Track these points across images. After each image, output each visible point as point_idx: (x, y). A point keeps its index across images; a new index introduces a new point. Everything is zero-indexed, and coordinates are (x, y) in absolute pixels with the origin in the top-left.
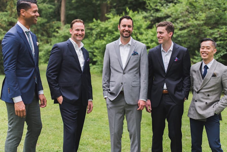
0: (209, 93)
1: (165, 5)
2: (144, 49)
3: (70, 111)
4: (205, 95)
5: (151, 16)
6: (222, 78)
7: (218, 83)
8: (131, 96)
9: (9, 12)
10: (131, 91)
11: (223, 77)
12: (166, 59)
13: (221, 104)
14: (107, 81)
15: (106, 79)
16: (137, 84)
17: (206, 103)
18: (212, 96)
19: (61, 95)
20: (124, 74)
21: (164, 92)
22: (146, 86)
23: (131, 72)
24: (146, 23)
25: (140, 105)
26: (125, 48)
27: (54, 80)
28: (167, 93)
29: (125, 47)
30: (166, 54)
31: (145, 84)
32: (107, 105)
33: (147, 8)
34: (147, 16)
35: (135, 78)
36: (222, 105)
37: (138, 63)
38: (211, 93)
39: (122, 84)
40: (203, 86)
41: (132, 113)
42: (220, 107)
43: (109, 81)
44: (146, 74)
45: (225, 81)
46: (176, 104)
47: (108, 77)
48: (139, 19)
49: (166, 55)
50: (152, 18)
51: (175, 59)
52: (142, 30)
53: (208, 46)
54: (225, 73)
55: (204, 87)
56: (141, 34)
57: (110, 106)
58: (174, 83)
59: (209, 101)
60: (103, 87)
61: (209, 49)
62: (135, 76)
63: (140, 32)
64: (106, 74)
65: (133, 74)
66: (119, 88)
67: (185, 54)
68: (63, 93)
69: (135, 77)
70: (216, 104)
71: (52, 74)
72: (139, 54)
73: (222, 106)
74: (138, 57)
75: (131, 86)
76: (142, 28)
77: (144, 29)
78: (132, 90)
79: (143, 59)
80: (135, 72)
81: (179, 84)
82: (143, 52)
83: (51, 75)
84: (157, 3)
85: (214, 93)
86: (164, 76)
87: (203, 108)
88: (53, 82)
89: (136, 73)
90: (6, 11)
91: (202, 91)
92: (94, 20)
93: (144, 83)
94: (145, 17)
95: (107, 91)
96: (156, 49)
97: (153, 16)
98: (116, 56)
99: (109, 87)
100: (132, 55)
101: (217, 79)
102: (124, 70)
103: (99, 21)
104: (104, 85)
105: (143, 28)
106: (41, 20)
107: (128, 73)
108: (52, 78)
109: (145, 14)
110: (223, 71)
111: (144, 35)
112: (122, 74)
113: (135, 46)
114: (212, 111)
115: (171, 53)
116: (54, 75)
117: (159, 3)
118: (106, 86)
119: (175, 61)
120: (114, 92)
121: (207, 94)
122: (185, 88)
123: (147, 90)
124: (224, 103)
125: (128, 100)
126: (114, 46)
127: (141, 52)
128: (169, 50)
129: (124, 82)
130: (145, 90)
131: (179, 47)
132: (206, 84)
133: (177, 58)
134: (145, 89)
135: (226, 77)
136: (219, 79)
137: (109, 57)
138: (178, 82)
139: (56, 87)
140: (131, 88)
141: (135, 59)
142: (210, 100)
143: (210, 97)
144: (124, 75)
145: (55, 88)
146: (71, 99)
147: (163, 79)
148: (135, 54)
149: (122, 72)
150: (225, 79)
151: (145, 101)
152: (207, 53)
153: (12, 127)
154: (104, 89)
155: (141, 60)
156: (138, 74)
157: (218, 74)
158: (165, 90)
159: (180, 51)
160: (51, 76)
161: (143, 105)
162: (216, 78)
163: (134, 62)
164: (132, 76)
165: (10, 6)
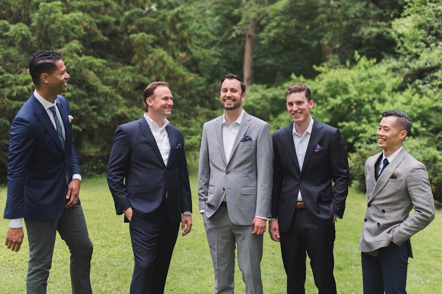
0: (385, 208)
1: (433, 45)
2: (263, 131)
3: (144, 231)
4: (378, 209)
5: (406, 66)
6: (406, 183)
7: (400, 191)
8: (240, 211)
9: (138, 66)
10: (238, 202)
11: (408, 180)
12: (301, 147)
13: (404, 228)
14: (204, 185)
15: (203, 182)
16: (251, 190)
17: (378, 224)
18: (389, 213)
19: (130, 206)
20: (227, 173)
21: (299, 205)
22: (267, 194)
23: (240, 171)
24: (394, 80)
25: (255, 226)
26: (231, 130)
27: (117, 182)
28: (303, 207)
29: (232, 128)
30: (301, 139)
31: (265, 191)
32: (205, 224)
33: (397, 51)
34: (398, 67)
35: (246, 181)
36: (406, 229)
37: (251, 155)
38: (389, 207)
39: (224, 189)
40: (375, 194)
41: (243, 239)
42: (401, 232)
43: (207, 184)
44: (265, 173)
45: (412, 188)
46: (318, 227)
47: (207, 177)
48: (378, 72)
49: (301, 141)
50: (407, 70)
51: (316, 149)
52: (385, 94)
53: (386, 127)
54: (412, 174)
55: (378, 197)
56: (382, 101)
57: (209, 227)
58: (316, 190)
59: (382, 222)
60: (199, 195)
61: (387, 132)
62: (246, 176)
63: (382, 97)
64: (203, 173)
65: (244, 174)
66: (220, 196)
67: (333, 138)
68: (132, 203)
69: (247, 178)
70: (395, 227)
71: (114, 174)
72: (254, 139)
73: (405, 231)
74: (250, 145)
75: (239, 194)
76: (386, 91)
77: (389, 92)
78: (240, 200)
79: (260, 148)
80: (247, 171)
81: (324, 191)
82: (261, 135)
83: (112, 175)
84: (417, 42)
85: (394, 207)
86: (298, 178)
87: (373, 232)
88: (115, 187)
89: (249, 172)
90: (133, 65)
91: (375, 203)
92: (293, 76)
93: (263, 188)
94: (394, 70)
95: (204, 202)
96: (285, 131)
97: (409, 67)
98: (217, 143)
99: (207, 195)
100: (241, 141)
101: (397, 183)
102: (228, 167)
103: (302, 78)
104: (201, 191)
105: (387, 89)
106: (195, 78)
107: (234, 172)
108: (112, 180)
109: (394, 63)
110: (410, 169)
111: (387, 104)
112: (225, 173)
113: (248, 126)
114: (385, 239)
115: (309, 137)
116: (116, 175)
117: (422, 41)
118: (202, 193)
119: (316, 151)
120: (213, 204)
121: (381, 208)
122: (335, 199)
123: (268, 201)
124: (409, 227)
125: (234, 217)
126: (215, 126)
127: (257, 136)
128: (305, 132)
129: (227, 188)
130: (264, 201)
131: (322, 127)
132: (380, 191)
133: (318, 147)
134: (264, 199)
135: (413, 181)
136: (403, 183)
137: (206, 144)
138: (323, 187)
139: (120, 193)
140: (239, 197)
141: (246, 148)
142: (386, 219)
143: (386, 214)
144: (228, 176)
145: (119, 196)
146: (146, 211)
147: (297, 183)
148: (246, 139)
149: (224, 169)
150: (411, 184)
151: (264, 220)
152: (384, 137)
153: (34, 253)
154: (201, 197)
155: (258, 149)
156: (254, 173)
157: (400, 174)
158: (300, 202)
159: (324, 133)
160: (113, 177)
161: (261, 226)
162: (396, 181)
163: (245, 152)
164: (241, 177)
165: (139, 55)
